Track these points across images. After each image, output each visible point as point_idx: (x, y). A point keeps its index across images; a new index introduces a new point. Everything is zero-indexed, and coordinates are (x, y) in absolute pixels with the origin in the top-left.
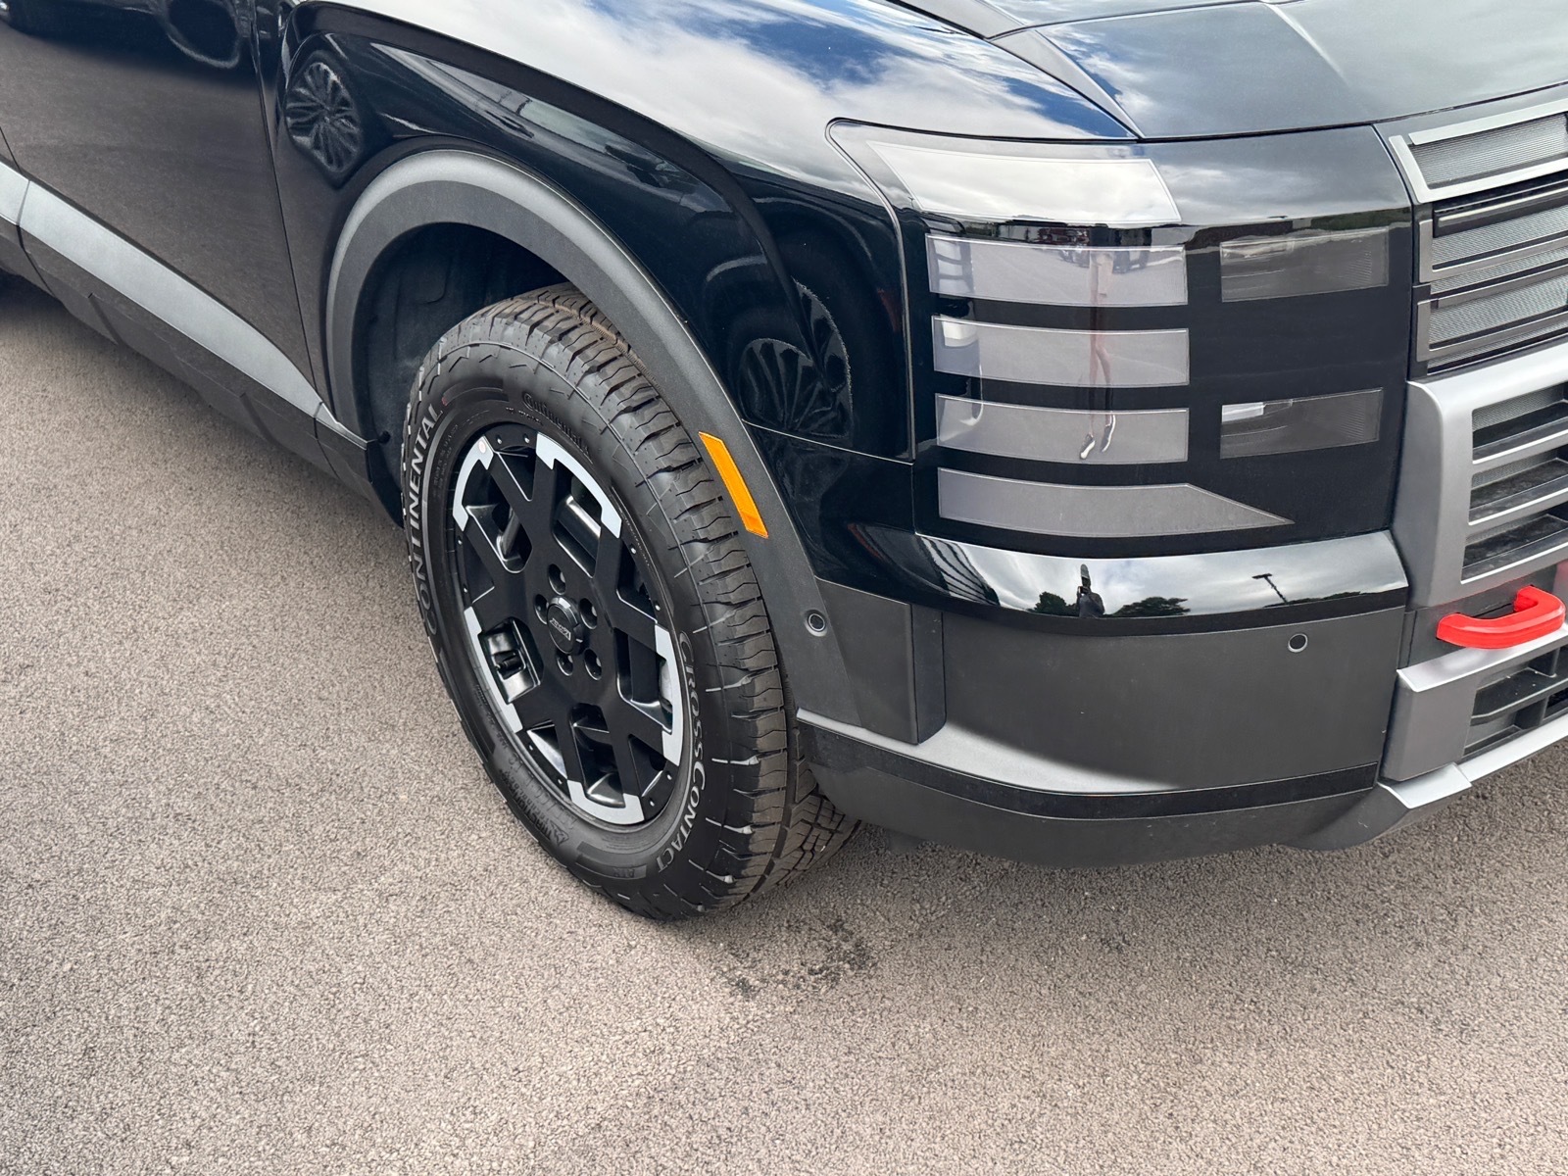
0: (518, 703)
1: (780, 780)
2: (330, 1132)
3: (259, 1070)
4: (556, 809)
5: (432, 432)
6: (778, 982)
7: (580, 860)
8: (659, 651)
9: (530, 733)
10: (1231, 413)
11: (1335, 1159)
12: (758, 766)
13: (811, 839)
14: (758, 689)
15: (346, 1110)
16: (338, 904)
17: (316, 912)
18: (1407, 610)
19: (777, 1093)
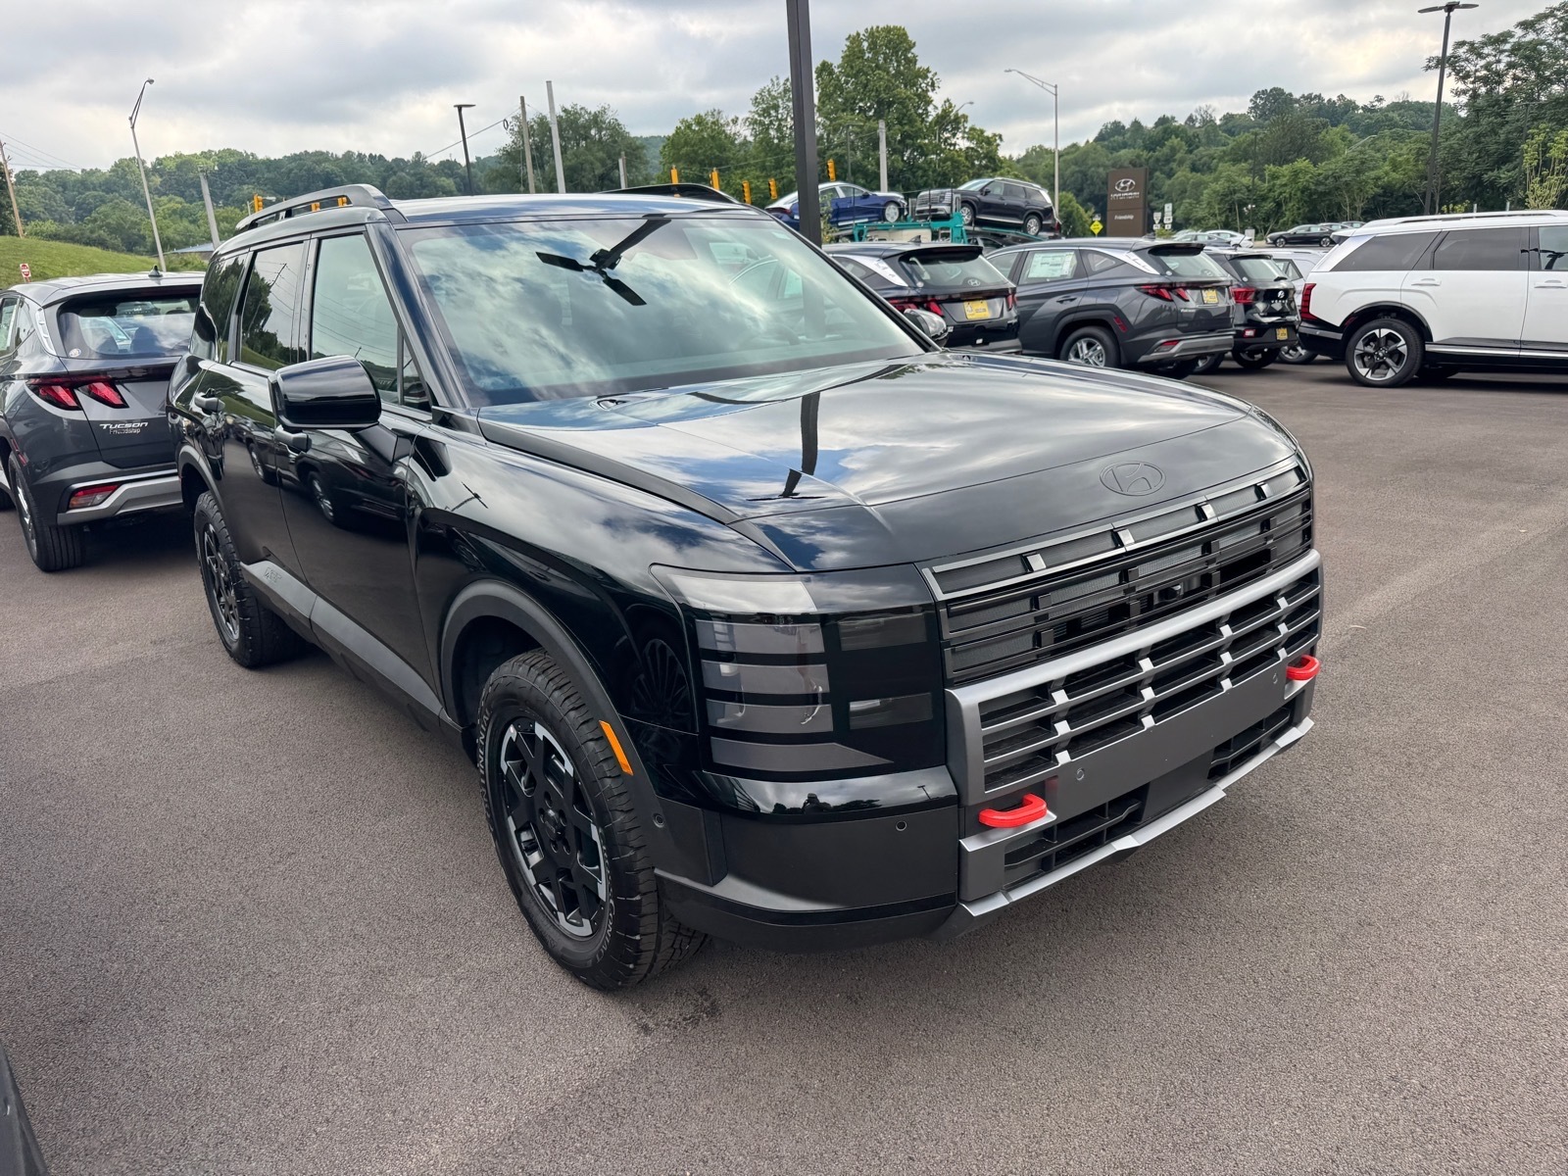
0: (536, 869)
1: (654, 908)
2: (406, 1113)
3: (374, 1078)
4: (552, 929)
5: (488, 722)
6: (664, 1025)
7: (562, 957)
8: (594, 838)
9: (541, 886)
10: (854, 706)
12: (640, 901)
13: (678, 942)
14: (639, 857)
15: (416, 1100)
16: (432, 985)
17: (420, 989)
18: (959, 807)
19: (654, 1088)
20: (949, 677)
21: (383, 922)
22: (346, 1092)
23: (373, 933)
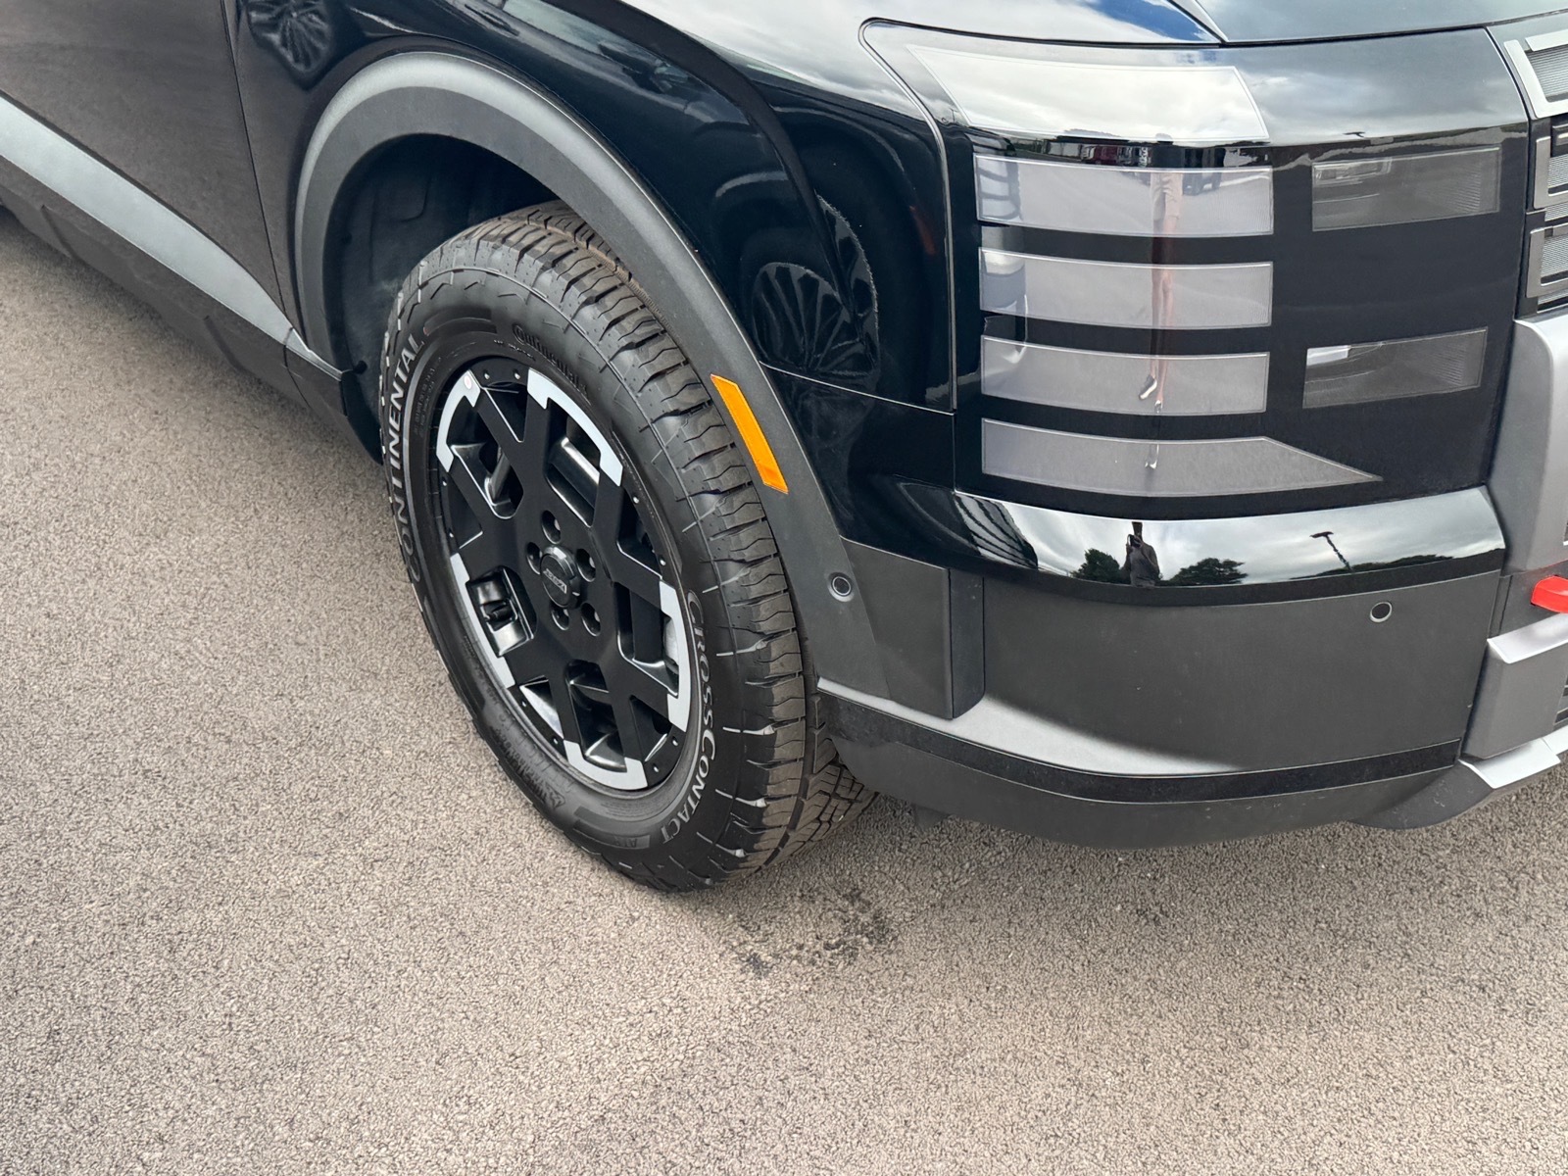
0: (511, 657)
1: (797, 750)
2: (314, 1125)
3: (237, 1056)
4: (551, 771)
5: (413, 365)
6: (792, 958)
7: (578, 825)
8: (665, 609)
9: (523, 688)
10: (1316, 356)
11: (1396, 1155)
12: (773, 737)
14: (774, 654)
15: (330, 1100)
16: (319, 870)
17: (295, 880)
18: (1503, 573)
19: (793, 1081)
20: (1530, 295)
21: (197, 745)
22: (186, 1082)
23: (180, 769)
